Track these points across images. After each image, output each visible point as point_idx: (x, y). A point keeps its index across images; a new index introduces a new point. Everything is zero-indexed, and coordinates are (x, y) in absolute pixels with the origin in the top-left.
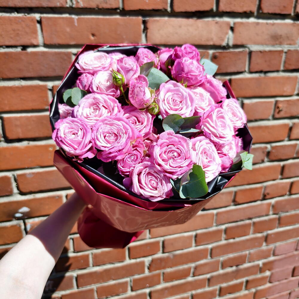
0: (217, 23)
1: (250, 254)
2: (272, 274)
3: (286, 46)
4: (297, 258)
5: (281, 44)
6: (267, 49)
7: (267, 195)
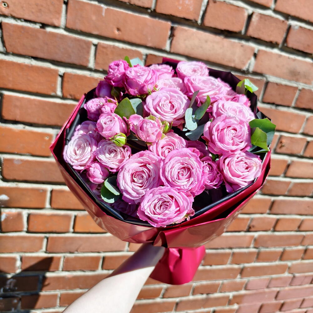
0: (242, 46)
1: (223, 284)
2: (240, 308)
3: (302, 84)
4: (266, 296)
5: (297, 81)
6: (284, 82)
7: (252, 228)
